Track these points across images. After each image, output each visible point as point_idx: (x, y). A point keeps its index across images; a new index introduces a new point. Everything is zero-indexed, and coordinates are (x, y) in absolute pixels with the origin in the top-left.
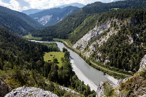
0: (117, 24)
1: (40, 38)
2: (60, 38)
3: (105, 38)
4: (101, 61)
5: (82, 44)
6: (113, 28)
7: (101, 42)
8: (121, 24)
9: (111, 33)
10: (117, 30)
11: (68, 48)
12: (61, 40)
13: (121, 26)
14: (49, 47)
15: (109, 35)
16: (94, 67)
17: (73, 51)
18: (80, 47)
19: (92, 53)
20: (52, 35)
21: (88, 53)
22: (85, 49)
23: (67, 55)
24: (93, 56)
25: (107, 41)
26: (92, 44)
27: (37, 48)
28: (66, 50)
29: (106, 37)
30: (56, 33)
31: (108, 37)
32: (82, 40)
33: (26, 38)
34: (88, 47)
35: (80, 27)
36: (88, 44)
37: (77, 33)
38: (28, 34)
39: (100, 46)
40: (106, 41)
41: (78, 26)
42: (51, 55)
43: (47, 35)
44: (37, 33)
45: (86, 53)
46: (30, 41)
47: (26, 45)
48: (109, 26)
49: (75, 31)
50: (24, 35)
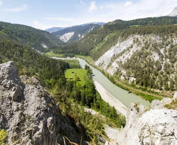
0: (139, 40)
1: (62, 55)
2: (82, 55)
3: (128, 54)
4: (126, 79)
5: (104, 61)
6: (136, 44)
7: (124, 58)
8: (144, 40)
9: (134, 49)
10: (140, 47)
11: (90, 65)
12: (82, 57)
13: (144, 42)
14: (71, 64)
15: (133, 51)
16: (118, 85)
17: (96, 68)
18: (103, 64)
19: (116, 70)
20: (73, 52)
21: (111, 70)
22: (108, 66)
23: (90, 72)
24: (117, 74)
25: (131, 58)
26: (115, 61)
27: (59, 65)
28: (89, 68)
29: (130, 53)
30: (77, 50)
31: (131, 53)
32: (105, 57)
33: (48, 55)
34: (110, 64)
35: (101, 44)
36: (110, 60)
37: (99, 50)
38: (49, 51)
39: (124, 63)
40: (129, 58)
41: (99, 42)
42: (73, 73)
43: (69, 52)
44: (58, 49)
45: (109, 71)
46: (52, 58)
47: (48, 62)
48: (131, 42)
49: (97, 48)
50: (46, 52)
